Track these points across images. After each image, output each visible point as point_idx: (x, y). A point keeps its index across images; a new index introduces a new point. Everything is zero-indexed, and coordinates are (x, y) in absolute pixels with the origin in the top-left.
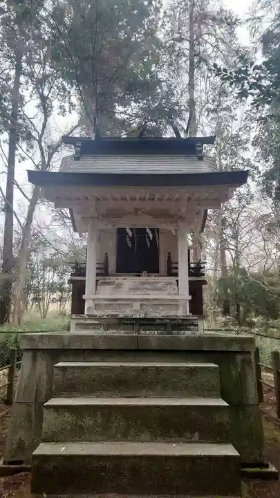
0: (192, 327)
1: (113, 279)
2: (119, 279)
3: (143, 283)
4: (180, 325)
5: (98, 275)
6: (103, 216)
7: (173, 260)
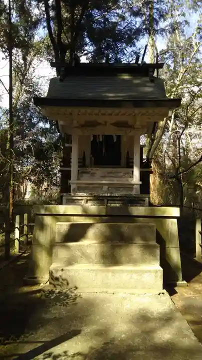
0: (142, 202)
1: (89, 169)
2: (94, 170)
3: (109, 173)
4: (134, 200)
5: (79, 167)
6: (82, 126)
7: (130, 157)
